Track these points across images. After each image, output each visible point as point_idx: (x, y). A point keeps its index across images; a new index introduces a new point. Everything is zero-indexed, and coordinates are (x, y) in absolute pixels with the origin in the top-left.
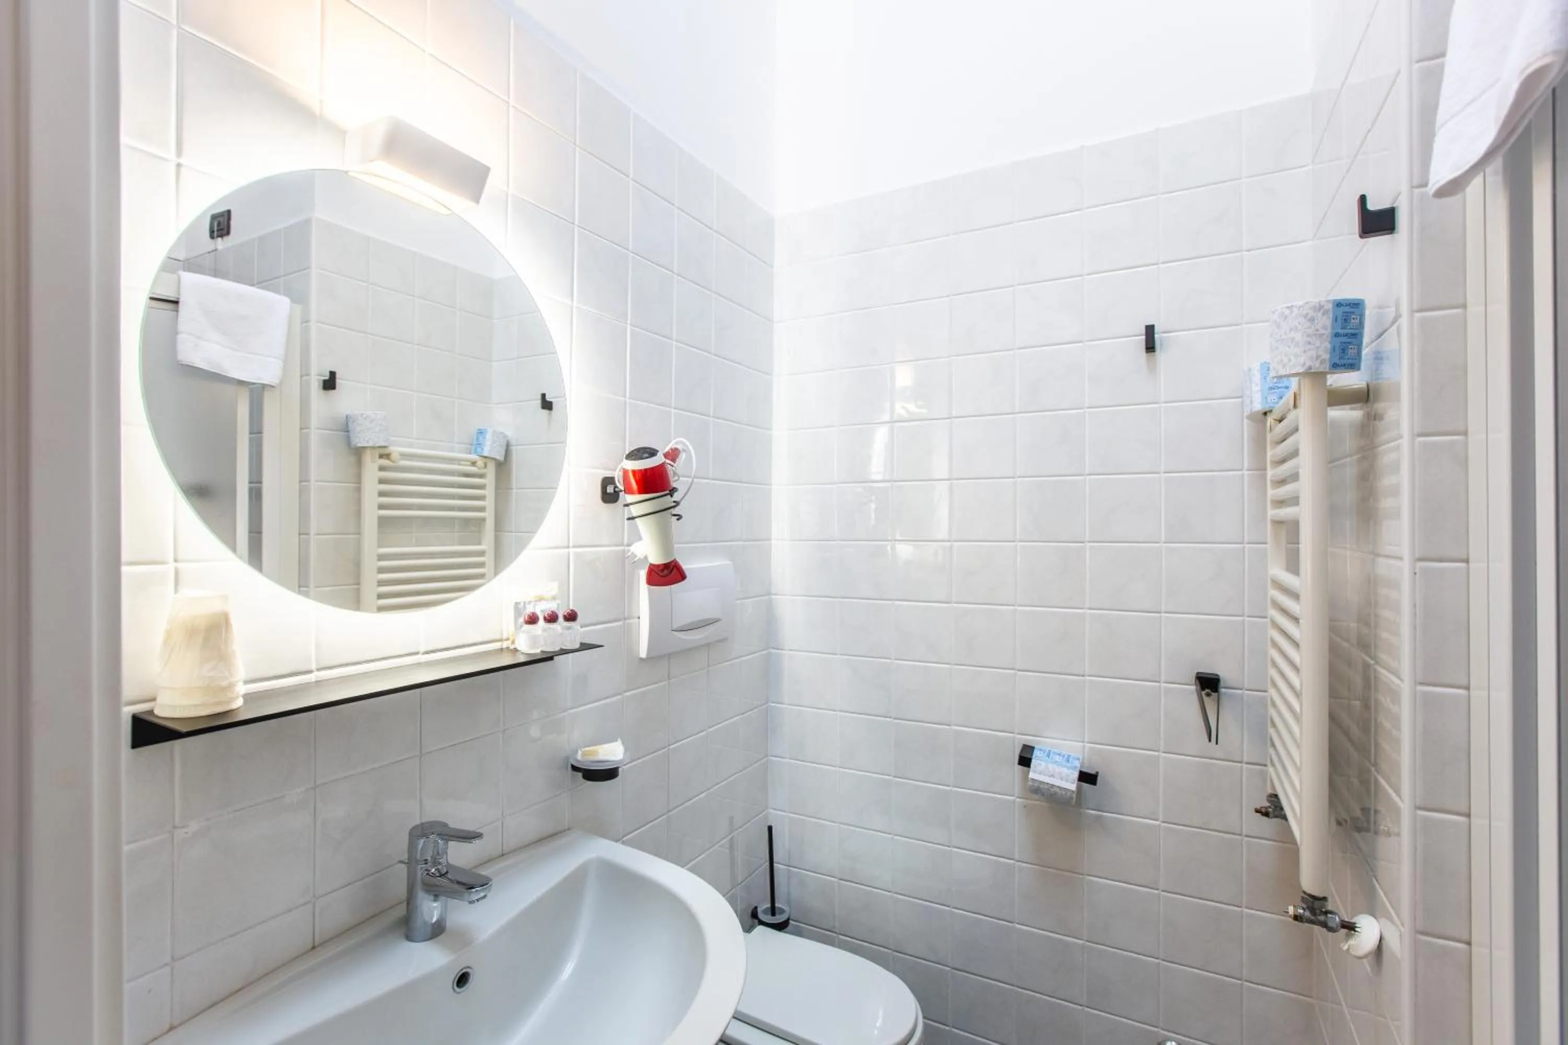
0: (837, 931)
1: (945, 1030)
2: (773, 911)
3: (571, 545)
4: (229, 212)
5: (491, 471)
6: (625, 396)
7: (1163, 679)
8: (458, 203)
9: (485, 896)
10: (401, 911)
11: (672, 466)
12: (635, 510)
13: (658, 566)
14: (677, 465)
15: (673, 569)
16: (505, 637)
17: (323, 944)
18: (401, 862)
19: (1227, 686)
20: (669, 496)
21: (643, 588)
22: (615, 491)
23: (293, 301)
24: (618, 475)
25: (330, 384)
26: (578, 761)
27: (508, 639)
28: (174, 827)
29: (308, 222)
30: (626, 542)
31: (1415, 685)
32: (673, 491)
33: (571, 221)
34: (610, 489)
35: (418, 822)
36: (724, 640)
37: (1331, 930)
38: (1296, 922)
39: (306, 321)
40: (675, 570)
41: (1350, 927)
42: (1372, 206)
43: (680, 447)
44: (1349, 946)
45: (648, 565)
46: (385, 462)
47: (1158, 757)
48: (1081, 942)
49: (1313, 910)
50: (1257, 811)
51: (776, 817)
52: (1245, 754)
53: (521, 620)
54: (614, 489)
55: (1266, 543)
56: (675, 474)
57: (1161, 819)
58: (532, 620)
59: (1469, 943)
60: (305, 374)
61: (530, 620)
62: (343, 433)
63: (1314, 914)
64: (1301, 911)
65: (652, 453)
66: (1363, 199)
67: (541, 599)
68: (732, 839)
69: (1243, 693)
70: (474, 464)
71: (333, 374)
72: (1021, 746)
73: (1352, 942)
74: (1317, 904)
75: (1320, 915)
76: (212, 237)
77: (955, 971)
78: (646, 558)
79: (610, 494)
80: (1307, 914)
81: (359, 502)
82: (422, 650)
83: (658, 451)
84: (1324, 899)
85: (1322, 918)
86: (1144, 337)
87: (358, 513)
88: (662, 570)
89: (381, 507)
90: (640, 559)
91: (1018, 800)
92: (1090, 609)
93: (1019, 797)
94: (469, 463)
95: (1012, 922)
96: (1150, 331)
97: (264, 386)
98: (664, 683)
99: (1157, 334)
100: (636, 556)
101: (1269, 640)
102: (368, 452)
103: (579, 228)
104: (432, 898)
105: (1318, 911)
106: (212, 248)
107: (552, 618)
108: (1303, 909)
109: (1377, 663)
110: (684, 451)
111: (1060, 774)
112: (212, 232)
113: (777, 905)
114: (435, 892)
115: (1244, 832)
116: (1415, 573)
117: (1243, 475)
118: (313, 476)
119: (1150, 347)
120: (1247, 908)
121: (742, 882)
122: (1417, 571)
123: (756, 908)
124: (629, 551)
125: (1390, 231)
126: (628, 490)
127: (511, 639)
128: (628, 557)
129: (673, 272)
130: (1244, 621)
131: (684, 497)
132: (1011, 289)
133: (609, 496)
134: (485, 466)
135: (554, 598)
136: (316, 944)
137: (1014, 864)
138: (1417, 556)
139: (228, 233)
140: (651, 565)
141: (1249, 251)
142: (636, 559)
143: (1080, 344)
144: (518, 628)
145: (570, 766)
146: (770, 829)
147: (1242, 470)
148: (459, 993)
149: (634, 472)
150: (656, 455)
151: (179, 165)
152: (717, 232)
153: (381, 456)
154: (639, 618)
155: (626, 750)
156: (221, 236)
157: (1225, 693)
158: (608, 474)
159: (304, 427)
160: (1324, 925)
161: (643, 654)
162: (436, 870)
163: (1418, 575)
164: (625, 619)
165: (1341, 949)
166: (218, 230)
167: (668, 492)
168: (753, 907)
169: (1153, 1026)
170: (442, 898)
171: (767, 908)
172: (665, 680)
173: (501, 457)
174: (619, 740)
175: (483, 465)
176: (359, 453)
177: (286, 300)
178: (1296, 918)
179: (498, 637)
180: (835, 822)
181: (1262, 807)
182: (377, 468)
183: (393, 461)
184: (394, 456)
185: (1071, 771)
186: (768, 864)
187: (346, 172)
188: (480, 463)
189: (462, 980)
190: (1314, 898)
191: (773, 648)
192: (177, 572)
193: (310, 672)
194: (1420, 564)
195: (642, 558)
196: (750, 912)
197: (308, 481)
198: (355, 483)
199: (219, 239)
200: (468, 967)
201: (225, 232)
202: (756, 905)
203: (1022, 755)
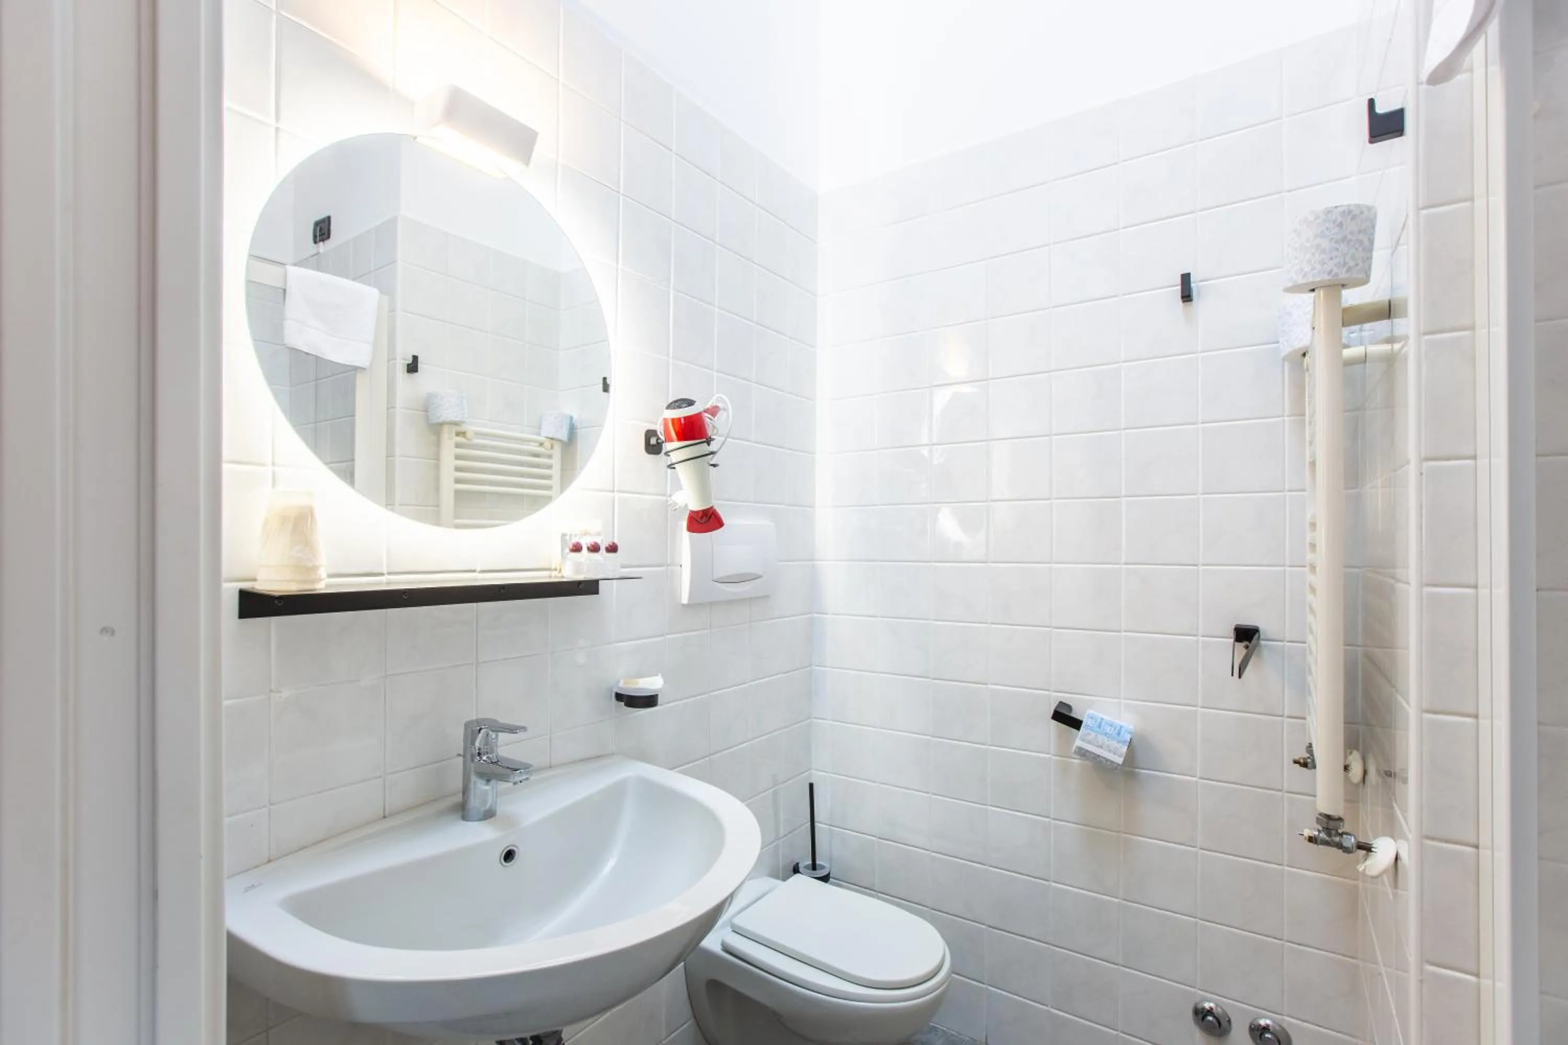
0: (876, 888)
1: (981, 988)
2: (814, 867)
3: (616, 489)
4: (329, 218)
5: (557, 452)
6: (668, 355)
7: (1200, 632)
8: (511, 166)
9: (527, 779)
10: (459, 798)
11: (711, 420)
12: (675, 457)
13: (697, 512)
14: (717, 420)
15: (711, 516)
16: (553, 567)
17: (393, 814)
18: (459, 755)
19: (1269, 637)
20: (705, 444)
21: (685, 537)
22: (658, 443)
23: (382, 292)
24: (660, 429)
25: (413, 367)
26: (619, 688)
27: (556, 570)
28: (271, 691)
29: (393, 221)
30: (668, 493)
31: (1422, 587)
32: (709, 441)
33: (616, 190)
34: (653, 441)
35: (474, 718)
36: (766, 597)
37: (1347, 850)
38: (1311, 844)
39: (392, 310)
40: (713, 516)
41: (1367, 848)
42: (1380, 109)
43: (720, 405)
44: (1365, 867)
45: (689, 512)
46: (460, 439)
47: (1196, 711)
48: (1116, 900)
49: (1328, 830)
50: (1296, 762)
51: (817, 777)
52: (1286, 708)
53: (567, 550)
54: (657, 440)
55: (1304, 490)
56: (714, 427)
57: (1198, 775)
58: (577, 548)
59: (1477, 847)
60: (391, 359)
61: (574, 548)
62: (422, 413)
63: (1329, 835)
64: (1317, 833)
65: (690, 403)
66: (1371, 103)
67: (586, 534)
68: (775, 791)
69: (1284, 646)
70: (541, 444)
71: (415, 358)
72: (1057, 703)
73: (1368, 863)
74: (1332, 824)
75: (1335, 836)
76: (315, 242)
77: (991, 929)
78: (686, 506)
79: (653, 446)
80: (1323, 835)
81: (437, 478)
82: (479, 569)
83: (695, 402)
84: (1340, 819)
85: (1337, 839)
86: (1179, 288)
87: (437, 489)
88: (702, 517)
89: (458, 481)
90: (680, 507)
91: (1053, 757)
92: (1126, 564)
93: (1053, 755)
94: (537, 444)
95: (1047, 880)
96: (1186, 279)
97: (356, 369)
98: (706, 631)
99: (1194, 282)
100: (676, 504)
101: (1307, 586)
102: (446, 429)
103: (624, 197)
104: (484, 782)
105: (1334, 832)
106: (315, 252)
107: (595, 549)
108: (1319, 831)
109: (1398, 581)
110: (724, 409)
111: (1108, 746)
112: (315, 237)
113: (818, 862)
114: (488, 778)
115: (1286, 788)
116: (1421, 474)
117: (1284, 421)
118: (398, 451)
119: (1187, 296)
120: (1288, 866)
121: (785, 836)
122: (1424, 471)
123: (798, 864)
124: (671, 500)
125: (1398, 133)
126: (668, 439)
127: (558, 569)
128: (670, 505)
129: (715, 242)
130: (1285, 570)
131: (721, 447)
132: (1047, 248)
133: (653, 447)
134: (552, 447)
135: (598, 534)
136: (386, 816)
137: (1049, 822)
138: (1423, 455)
139: (329, 237)
140: (692, 512)
141: (1289, 191)
142: (677, 507)
143: (1116, 299)
144: (563, 556)
145: (614, 695)
146: (811, 786)
147: (1283, 416)
148: (506, 866)
149: (673, 420)
150: (693, 404)
151: (277, 129)
152: (757, 205)
153: (458, 434)
154: (681, 566)
155: (665, 682)
156: (323, 240)
157: (1265, 646)
158: (652, 427)
159: (391, 407)
160: (1340, 846)
161: (685, 601)
162: (487, 758)
163: (1424, 476)
164: (668, 565)
165: (1358, 871)
166: (320, 235)
167: (704, 440)
168: (795, 863)
169: (1191, 987)
170: (493, 782)
171: (809, 865)
172: (707, 629)
173: (565, 438)
174: (660, 674)
175: (550, 446)
176: (436, 429)
177: (375, 291)
178: (1311, 839)
179: (547, 566)
180: (874, 782)
181: (1300, 758)
182: (453, 445)
183: (467, 439)
184: (469, 435)
185: (1120, 744)
186: (809, 824)
187: (415, 138)
188: (547, 444)
189: (509, 856)
190: (1329, 817)
191: (817, 613)
192: (274, 473)
193: (382, 574)
194: (1426, 464)
195: (683, 505)
196: (792, 867)
197: (394, 456)
198: (434, 459)
199: (321, 243)
200: (514, 846)
201: (326, 235)
202: (798, 862)
203: (1058, 710)
